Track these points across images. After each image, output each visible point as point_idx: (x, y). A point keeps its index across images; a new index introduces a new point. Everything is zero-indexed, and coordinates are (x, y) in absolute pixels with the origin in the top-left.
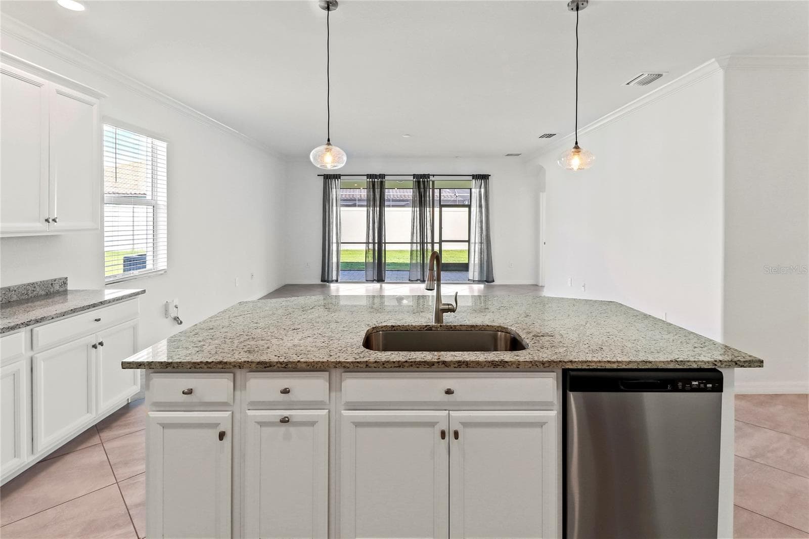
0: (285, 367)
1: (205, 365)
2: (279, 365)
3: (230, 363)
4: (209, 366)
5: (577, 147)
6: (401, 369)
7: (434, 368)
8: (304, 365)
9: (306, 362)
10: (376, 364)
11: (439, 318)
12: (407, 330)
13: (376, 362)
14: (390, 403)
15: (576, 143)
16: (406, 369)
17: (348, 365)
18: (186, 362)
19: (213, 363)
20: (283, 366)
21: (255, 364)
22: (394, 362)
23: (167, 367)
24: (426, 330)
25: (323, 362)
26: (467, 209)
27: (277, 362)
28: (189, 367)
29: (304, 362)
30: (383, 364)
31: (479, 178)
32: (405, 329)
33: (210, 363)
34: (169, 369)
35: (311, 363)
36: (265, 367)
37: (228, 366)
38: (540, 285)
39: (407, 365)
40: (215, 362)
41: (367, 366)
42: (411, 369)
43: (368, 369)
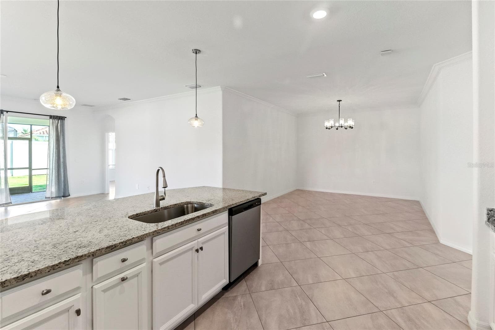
0: (125, 245)
1: (64, 264)
2: (121, 244)
3: (85, 255)
4: (67, 263)
5: (196, 116)
6: (183, 225)
7: (195, 220)
8: (136, 240)
9: (138, 237)
10: (172, 226)
11: (158, 204)
12: (145, 215)
13: (172, 225)
14: (177, 245)
15: (196, 115)
16: (184, 224)
17: (159, 231)
18: (45, 268)
19: (71, 260)
20: (124, 244)
21: (105, 249)
22: (180, 223)
23: (24, 279)
24: (155, 212)
25: (147, 234)
26: (27, 142)
27: (120, 243)
28: (47, 271)
29: (136, 237)
30: (175, 225)
31: (56, 119)
32: (144, 214)
33: (68, 261)
34: (27, 279)
35: (140, 236)
36: (112, 249)
37: (83, 258)
38: (106, 193)
39: (185, 222)
40: (73, 259)
41: (168, 228)
42: (187, 223)
43: (169, 230)
